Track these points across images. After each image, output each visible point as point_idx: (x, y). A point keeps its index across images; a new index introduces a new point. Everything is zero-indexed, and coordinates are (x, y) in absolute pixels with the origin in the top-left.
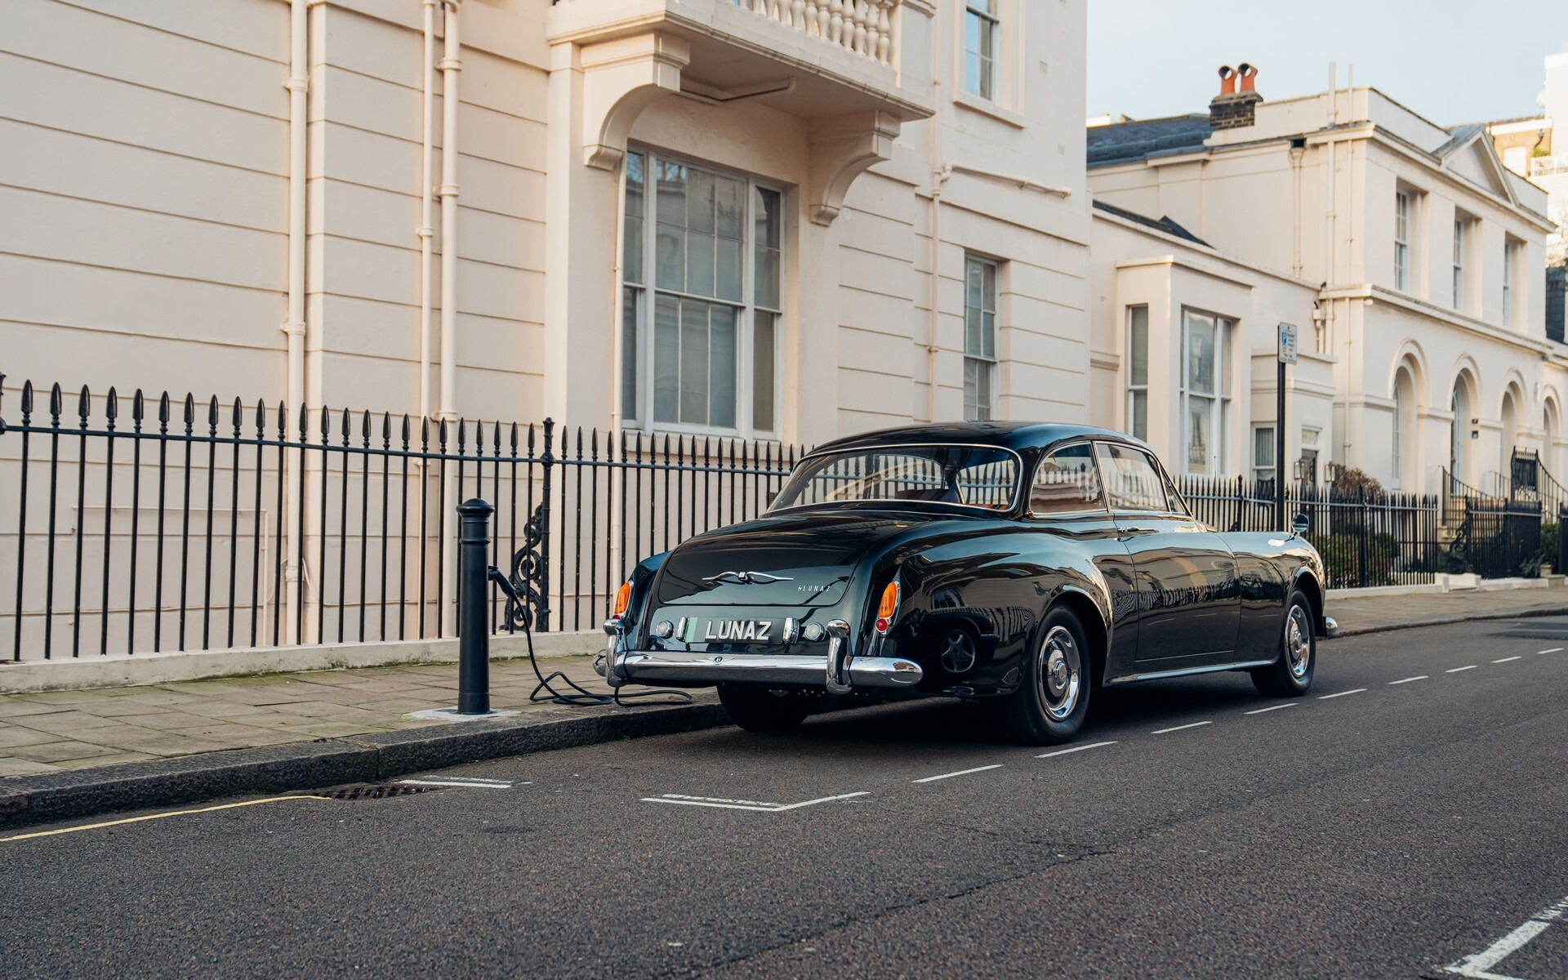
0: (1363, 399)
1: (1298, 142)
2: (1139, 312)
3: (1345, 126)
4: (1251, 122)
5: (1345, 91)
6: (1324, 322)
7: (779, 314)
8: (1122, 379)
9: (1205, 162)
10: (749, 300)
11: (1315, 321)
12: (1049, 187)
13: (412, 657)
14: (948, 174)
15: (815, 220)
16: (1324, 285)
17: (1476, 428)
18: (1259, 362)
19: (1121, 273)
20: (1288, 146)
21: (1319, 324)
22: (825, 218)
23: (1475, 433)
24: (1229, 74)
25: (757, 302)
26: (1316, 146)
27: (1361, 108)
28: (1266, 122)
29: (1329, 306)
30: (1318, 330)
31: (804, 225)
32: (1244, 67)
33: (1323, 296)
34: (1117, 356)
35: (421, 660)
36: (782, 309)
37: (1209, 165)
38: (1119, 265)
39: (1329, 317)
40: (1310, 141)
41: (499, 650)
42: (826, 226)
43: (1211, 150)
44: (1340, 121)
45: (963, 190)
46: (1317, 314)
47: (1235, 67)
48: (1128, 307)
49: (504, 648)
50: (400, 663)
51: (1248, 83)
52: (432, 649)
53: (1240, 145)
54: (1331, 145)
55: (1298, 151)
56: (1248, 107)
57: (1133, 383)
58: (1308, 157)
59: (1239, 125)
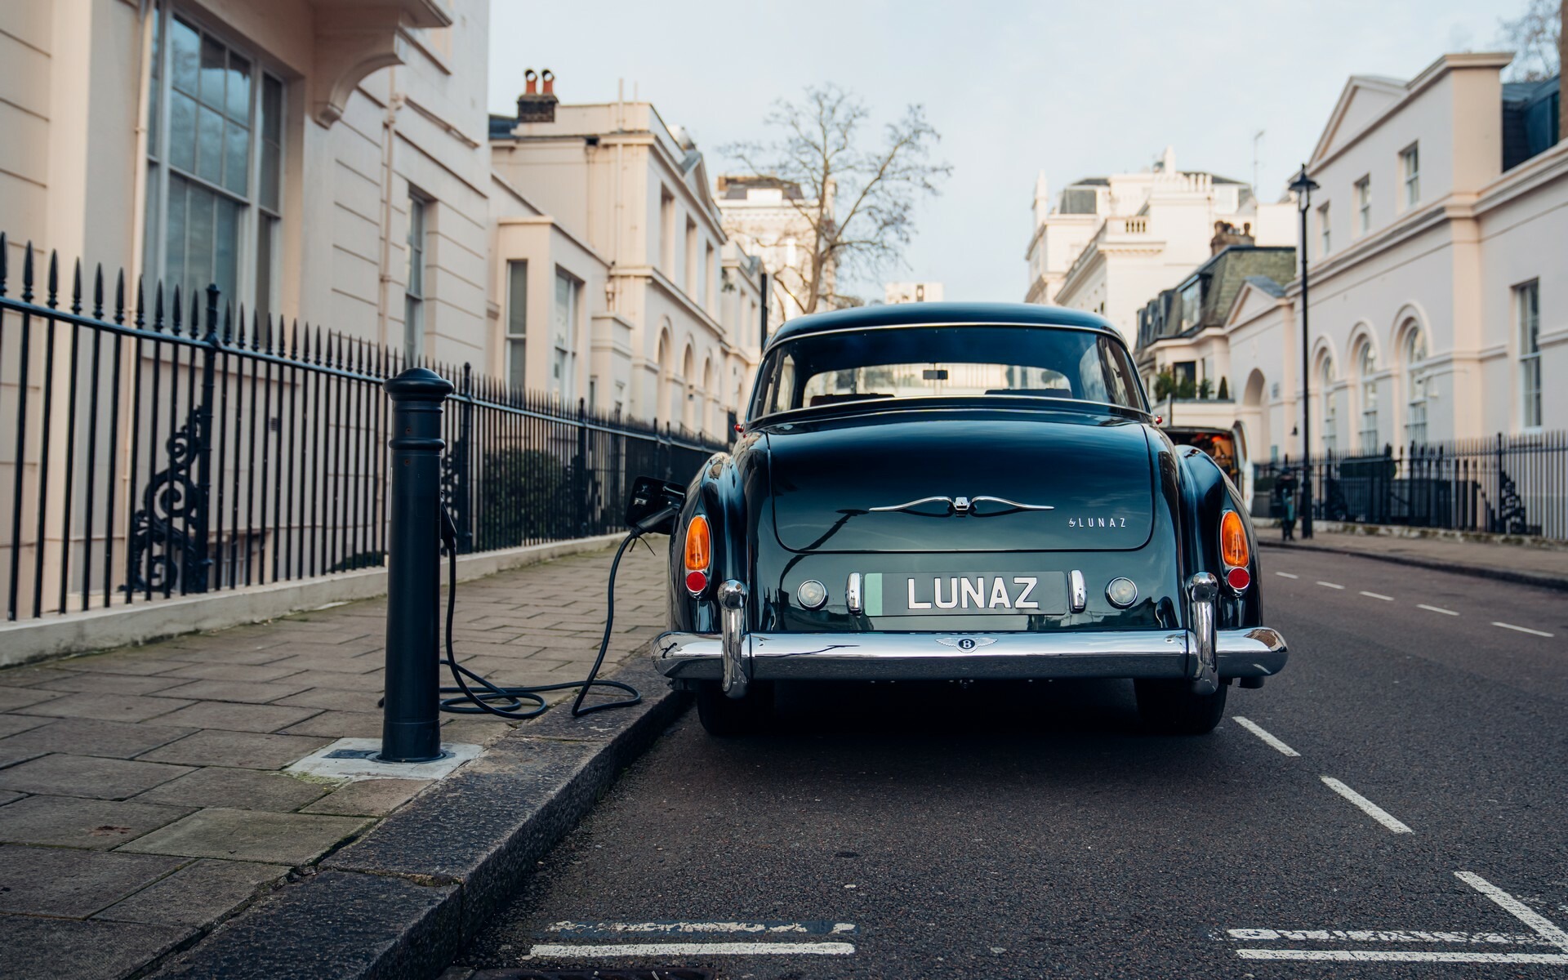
0: (644, 362)
1: (592, 141)
2: (518, 266)
3: (631, 133)
4: (551, 119)
5: (630, 104)
6: (613, 294)
7: (277, 219)
8: (502, 327)
9: (512, 149)
10: (254, 198)
11: (607, 293)
12: (467, 135)
13: (63, 645)
14: (402, 103)
15: (318, 119)
16: (613, 263)
17: (692, 392)
18: (597, 323)
19: (503, 229)
20: (582, 144)
21: (610, 296)
22: (328, 118)
23: (691, 396)
24: (531, 77)
25: (262, 201)
26: (607, 146)
27: (643, 121)
28: (563, 123)
29: (618, 282)
30: (609, 300)
31: (309, 123)
32: (545, 73)
33: (613, 272)
34: (498, 306)
35: (74, 649)
36: (282, 212)
37: (516, 153)
38: (502, 221)
39: (618, 291)
40: (603, 141)
41: (164, 623)
42: (326, 128)
43: (518, 139)
44: (628, 127)
45: (407, 121)
46: (609, 288)
47: (538, 72)
48: (509, 261)
49: (171, 621)
50: (47, 657)
51: (548, 85)
52: (89, 630)
53: (544, 139)
54: (620, 147)
55: (591, 149)
56: (550, 107)
57: (511, 332)
58: (600, 155)
59: (541, 120)
